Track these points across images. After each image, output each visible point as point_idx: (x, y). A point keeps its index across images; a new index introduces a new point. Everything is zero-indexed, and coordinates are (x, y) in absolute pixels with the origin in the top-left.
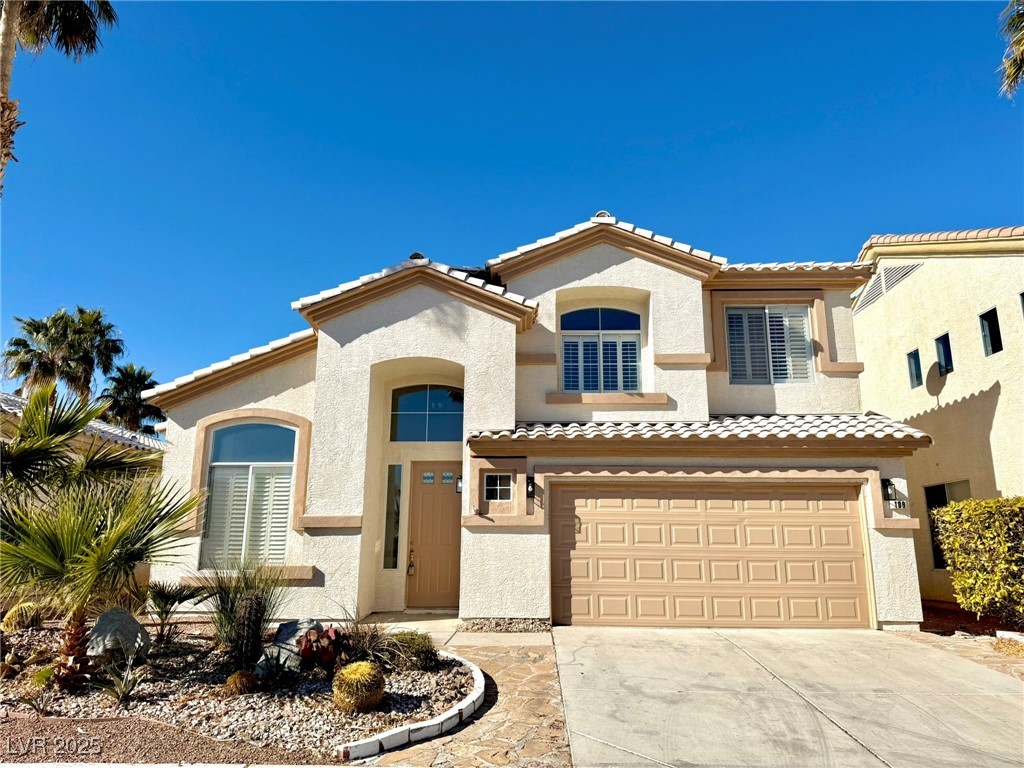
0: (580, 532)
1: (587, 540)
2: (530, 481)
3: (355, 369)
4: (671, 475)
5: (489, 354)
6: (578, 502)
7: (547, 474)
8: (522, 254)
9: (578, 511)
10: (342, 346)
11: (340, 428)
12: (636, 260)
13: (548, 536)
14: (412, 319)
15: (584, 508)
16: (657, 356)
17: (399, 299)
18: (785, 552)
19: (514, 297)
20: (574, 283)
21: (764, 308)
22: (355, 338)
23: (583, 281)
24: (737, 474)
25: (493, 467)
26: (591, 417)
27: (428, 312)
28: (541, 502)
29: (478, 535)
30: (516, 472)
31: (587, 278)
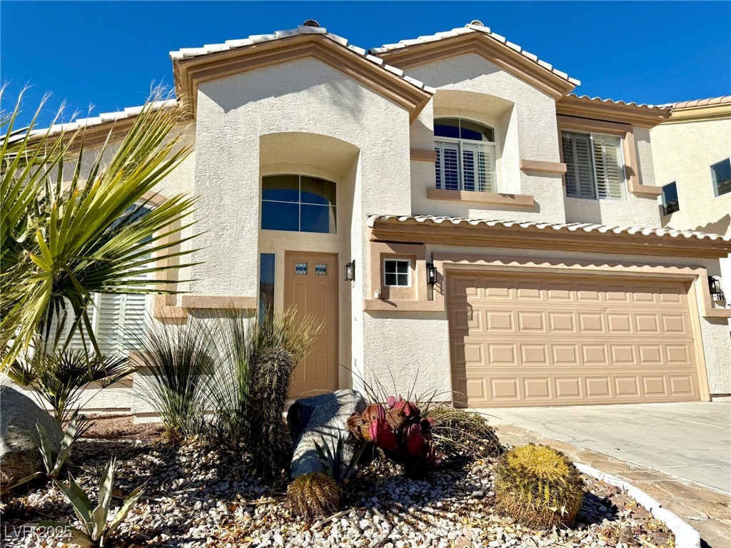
0: (472, 319)
1: (478, 327)
2: (430, 267)
3: (241, 137)
4: (554, 267)
5: (384, 138)
6: (469, 290)
7: (445, 261)
8: (407, 47)
9: (470, 299)
10: (226, 112)
11: (227, 200)
12: (502, 73)
13: (446, 322)
14: (304, 92)
15: (475, 296)
16: (524, 162)
17: (289, 69)
18: (638, 337)
19: (414, 82)
20: (449, 85)
21: (589, 135)
22: (242, 105)
23: (457, 84)
24: (606, 267)
25: (393, 252)
26: (468, 214)
27: (322, 87)
28: (441, 288)
29: (379, 320)
30: (414, 259)
31: (461, 83)
